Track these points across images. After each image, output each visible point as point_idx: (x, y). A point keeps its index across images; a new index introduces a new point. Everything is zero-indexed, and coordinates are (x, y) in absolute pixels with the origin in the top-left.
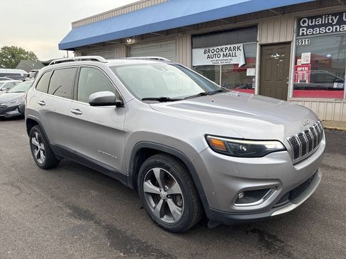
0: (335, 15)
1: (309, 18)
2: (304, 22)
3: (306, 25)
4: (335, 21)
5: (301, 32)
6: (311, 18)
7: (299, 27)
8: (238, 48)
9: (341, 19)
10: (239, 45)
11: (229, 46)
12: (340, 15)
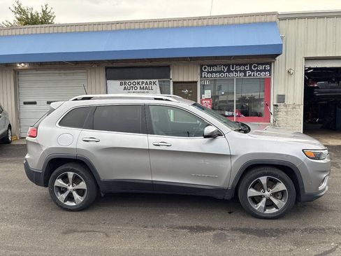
0: (225, 65)
1: (208, 66)
2: (205, 68)
3: (206, 70)
4: (226, 70)
5: (203, 75)
7: (202, 71)
8: (154, 83)
9: (229, 68)
10: (155, 80)
11: (145, 81)
12: (229, 65)
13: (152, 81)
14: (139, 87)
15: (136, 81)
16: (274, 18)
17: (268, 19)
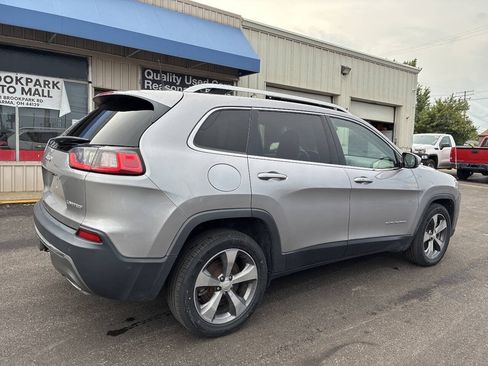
0: (178, 75)
1: (154, 71)
2: (149, 74)
3: (151, 77)
4: (179, 82)
5: (146, 85)
6: (156, 72)
7: (144, 78)
8: (55, 85)
9: (182, 81)
10: (56, 80)
11: (34, 78)
12: (183, 76)
13: (51, 79)
14: (19, 87)
15: (13, 75)
16: (238, 24)
17: (232, 22)
